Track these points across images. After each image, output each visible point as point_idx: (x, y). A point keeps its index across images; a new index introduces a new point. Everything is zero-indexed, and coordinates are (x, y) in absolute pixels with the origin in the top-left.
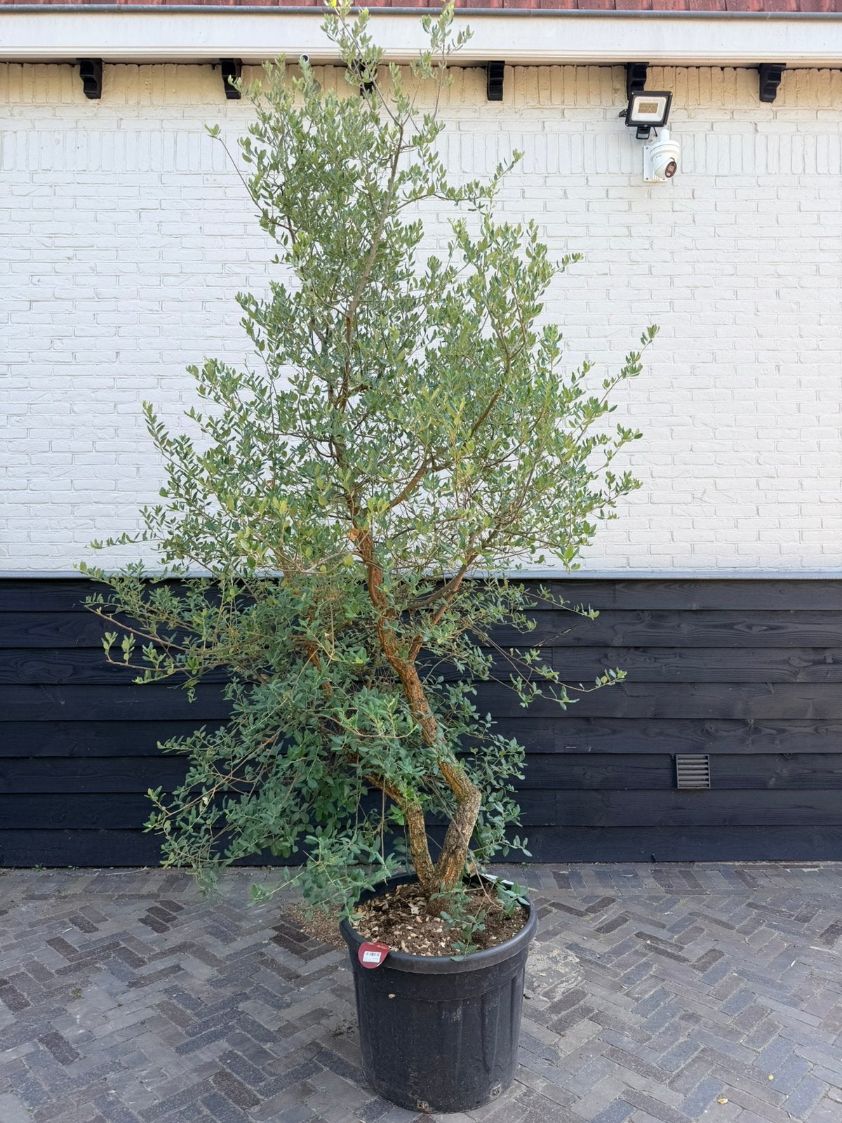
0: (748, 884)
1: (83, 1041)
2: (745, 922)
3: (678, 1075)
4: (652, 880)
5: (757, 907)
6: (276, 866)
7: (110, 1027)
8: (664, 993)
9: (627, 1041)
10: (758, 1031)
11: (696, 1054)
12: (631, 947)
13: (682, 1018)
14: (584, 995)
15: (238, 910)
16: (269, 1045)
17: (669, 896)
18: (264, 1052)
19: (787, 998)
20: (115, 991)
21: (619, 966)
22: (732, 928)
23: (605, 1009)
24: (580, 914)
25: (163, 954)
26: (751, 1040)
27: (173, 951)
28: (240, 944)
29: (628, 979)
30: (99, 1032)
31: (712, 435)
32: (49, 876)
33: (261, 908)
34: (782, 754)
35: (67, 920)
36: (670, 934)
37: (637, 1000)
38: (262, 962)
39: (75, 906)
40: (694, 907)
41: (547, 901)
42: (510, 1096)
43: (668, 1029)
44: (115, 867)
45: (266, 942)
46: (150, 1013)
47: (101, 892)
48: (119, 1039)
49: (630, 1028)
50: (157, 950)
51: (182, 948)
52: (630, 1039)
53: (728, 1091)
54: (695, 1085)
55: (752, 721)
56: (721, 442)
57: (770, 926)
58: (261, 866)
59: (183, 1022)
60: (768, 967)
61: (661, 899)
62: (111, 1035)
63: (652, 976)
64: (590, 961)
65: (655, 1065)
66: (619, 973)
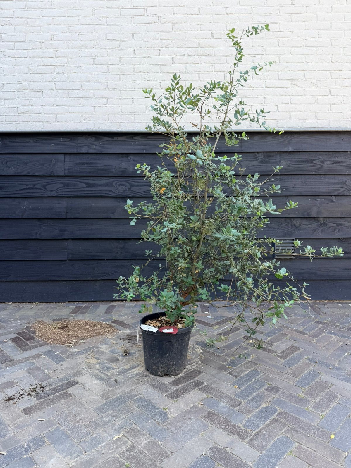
0: (316, 312)
2: (314, 331)
3: (258, 434)
5: (321, 323)
6: (41, 302)
8: (256, 373)
9: (223, 406)
10: (322, 399)
11: (274, 416)
13: (267, 389)
14: (200, 373)
19: (343, 376)
21: (227, 355)
22: (306, 334)
23: (212, 383)
24: (210, 325)
26: (317, 406)
29: (233, 363)
31: (304, 44)
33: (18, 323)
34: (339, 238)
36: (265, 337)
37: (236, 376)
40: (283, 323)
42: (115, 451)
43: (255, 397)
45: (6, 341)
49: (227, 397)
52: (225, 405)
53: (297, 448)
54: (269, 442)
55: (322, 218)
56: (308, 48)
57: (330, 333)
58: (33, 302)
60: (329, 356)
63: (249, 362)
64: (209, 352)
65: (240, 425)
66: (228, 360)
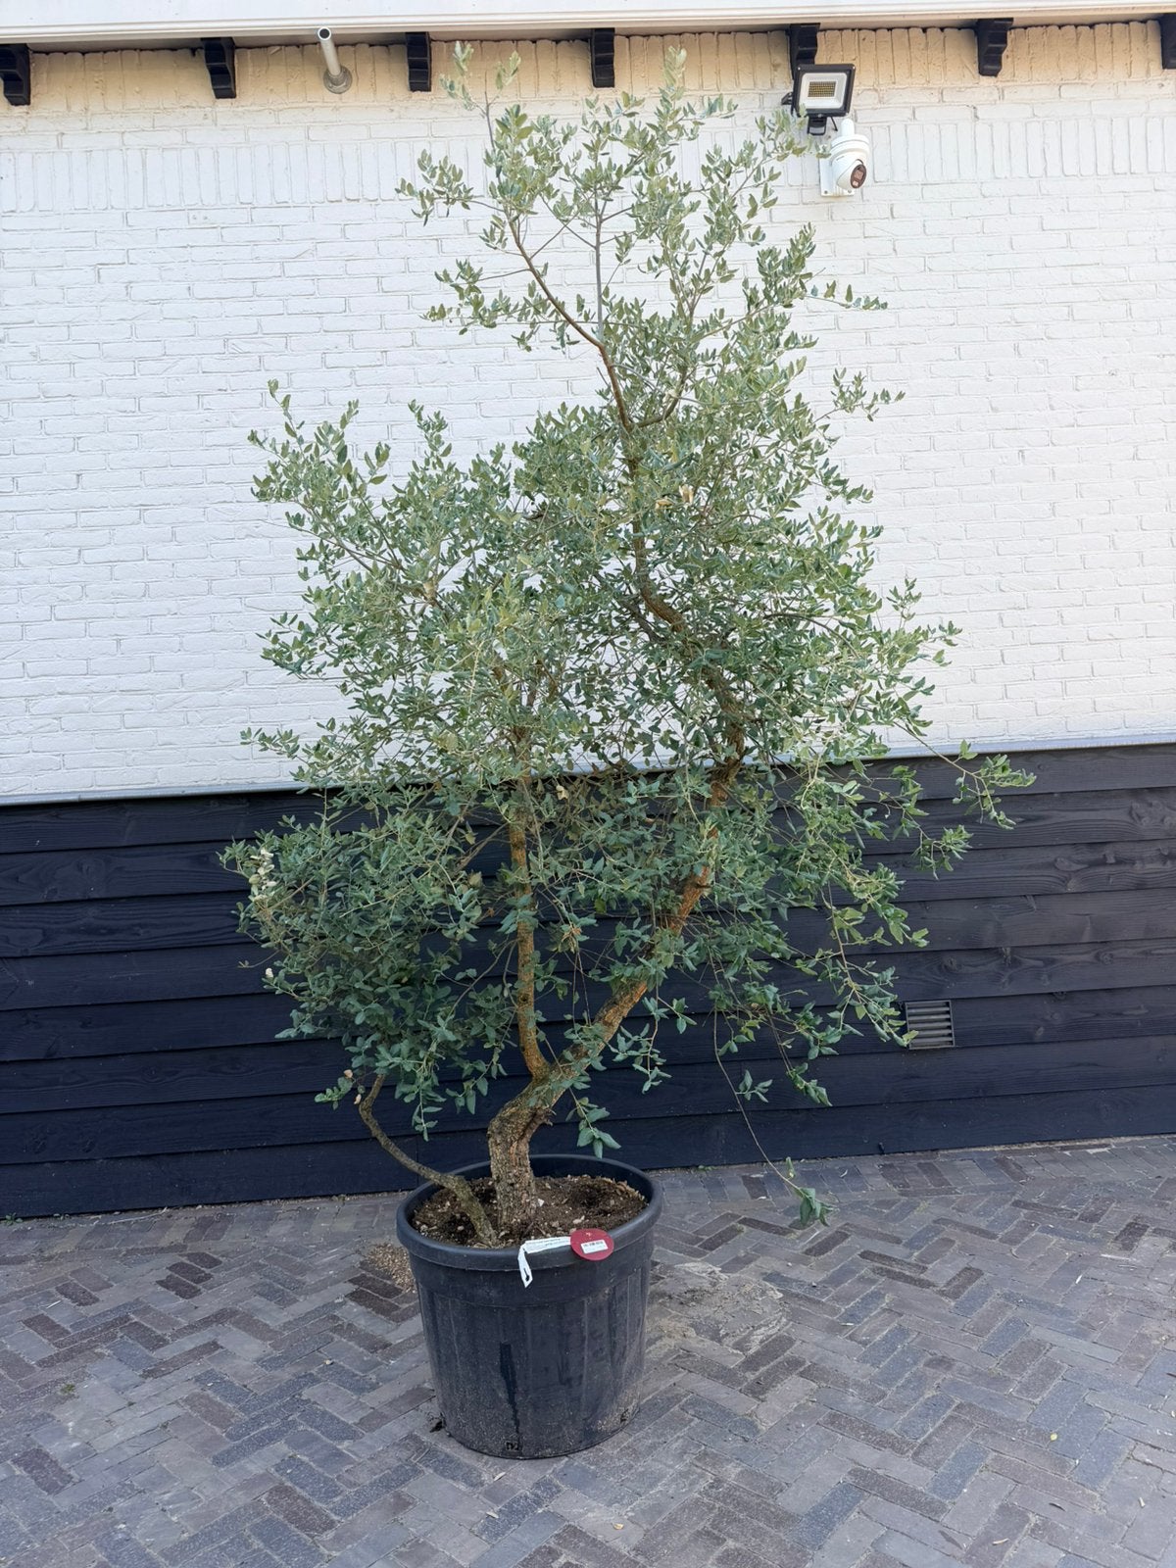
0: (1012, 1174)
1: (78, 1458)
2: (1011, 1228)
3: (926, 1444)
4: (880, 1179)
5: (1026, 1206)
6: (352, 1195)
7: (117, 1436)
8: (902, 1332)
9: (852, 1401)
10: (1034, 1375)
11: (949, 1412)
12: (854, 1272)
13: (927, 1365)
14: (791, 1342)
15: (299, 1260)
16: (346, 1443)
17: (904, 1199)
18: (340, 1454)
19: (1072, 1326)
20: (122, 1384)
21: (837, 1298)
22: (994, 1237)
23: (821, 1359)
24: (782, 1232)
25: (192, 1328)
26: (1026, 1388)
27: (206, 1322)
28: (303, 1305)
29: (852, 1316)
30: (101, 1444)
31: (935, 553)
32: (26, 1231)
33: (332, 1254)
34: (1051, 994)
35: (53, 1290)
36: (908, 1251)
37: (865, 1343)
38: (335, 1330)
39: (64, 1270)
40: (940, 1211)
41: (734, 1217)
42: (690, 1491)
43: (909, 1381)
44: (122, 1211)
45: (340, 1300)
46: (174, 1411)
47: (101, 1247)
48: (131, 1452)
49: (857, 1384)
50: (184, 1322)
51: (220, 1317)
52: (856, 1399)
53: (995, 1460)
54: (948, 1454)
55: (1009, 949)
56: (946, 562)
57: (1046, 1230)
58: (331, 1196)
59: (222, 1419)
60: (1045, 1286)
61: (893, 1204)
62: (118, 1446)
63: (884, 1310)
64: (797, 1295)
65: (893, 1432)
66: (839, 1309)
